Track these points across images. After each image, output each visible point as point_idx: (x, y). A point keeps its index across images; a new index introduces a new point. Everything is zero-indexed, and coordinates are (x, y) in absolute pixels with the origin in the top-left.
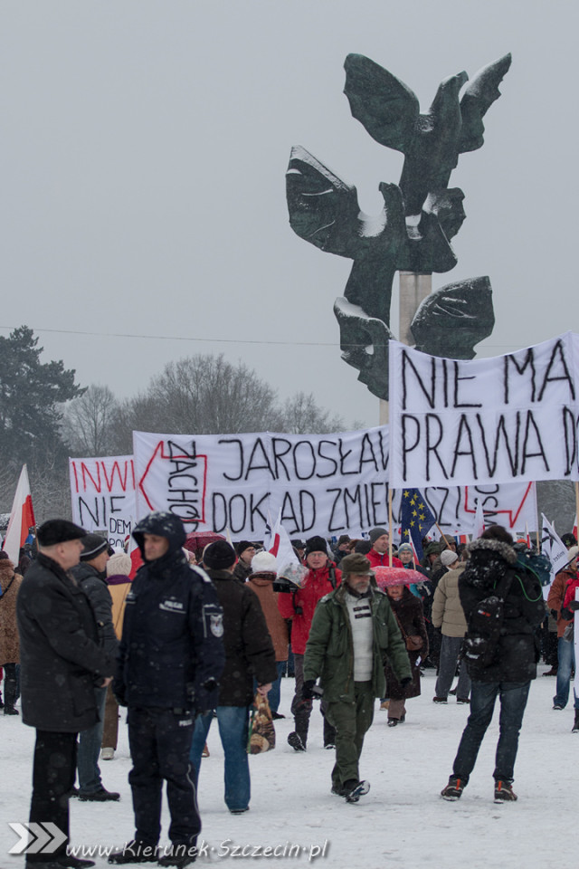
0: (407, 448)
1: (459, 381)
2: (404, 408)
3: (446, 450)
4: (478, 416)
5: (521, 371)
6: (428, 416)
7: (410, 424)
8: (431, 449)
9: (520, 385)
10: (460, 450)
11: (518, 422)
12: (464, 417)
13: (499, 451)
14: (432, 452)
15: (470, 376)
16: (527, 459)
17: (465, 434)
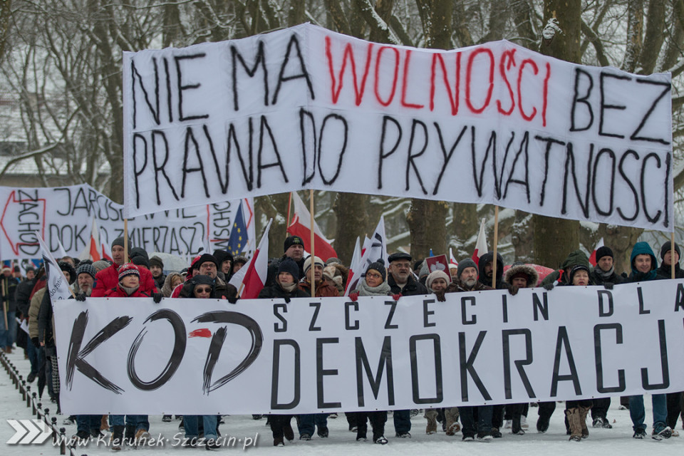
1: (184, 92)
3: (174, 169)
4: (205, 128)
5: (251, 74)
6: (154, 132)
8: (159, 169)
9: (251, 89)
10: (188, 167)
11: (251, 130)
12: (189, 131)
13: (230, 164)
14: (160, 173)
15: (195, 83)
16: (263, 170)
17: (192, 149)
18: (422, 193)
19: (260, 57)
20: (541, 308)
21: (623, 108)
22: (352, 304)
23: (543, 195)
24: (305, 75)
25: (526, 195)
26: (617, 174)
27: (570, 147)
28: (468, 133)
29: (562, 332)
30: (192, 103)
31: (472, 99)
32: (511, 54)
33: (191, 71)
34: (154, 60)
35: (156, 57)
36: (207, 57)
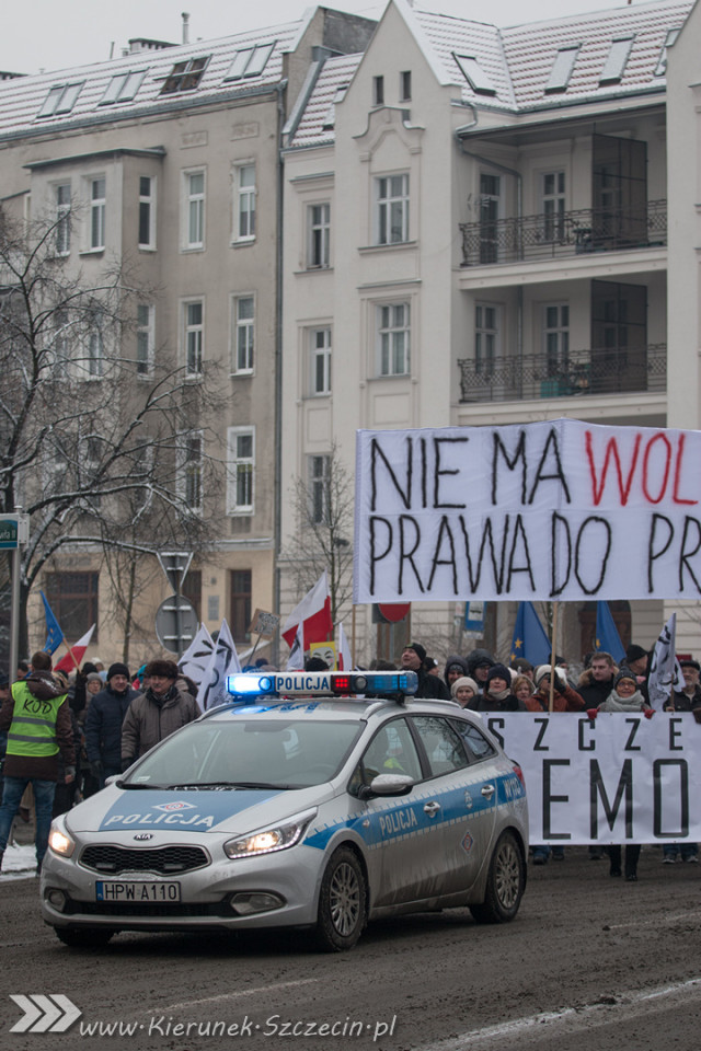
0: (377, 555)
1: (440, 477)
2: (373, 509)
3: (423, 559)
4: (461, 519)
5: (511, 466)
6: (402, 518)
7: (380, 527)
8: (406, 556)
9: (510, 482)
10: (440, 558)
11: (506, 529)
12: (445, 519)
14: (406, 561)
15: (453, 469)
16: (514, 575)
17: (446, 540)
19: (521, 449)
22: (587, 721)
24: (560, 476)
30: (449, 490)
33: (451, 455)
34: (409, 440)
35: (412, 436)
36: (469, 442)
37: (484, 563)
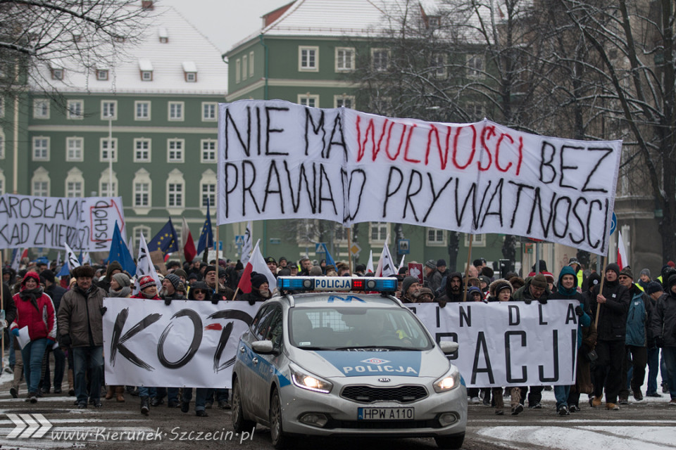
0: (229, 189)
1: (270, 134)
2: (226, 157)
3: (258, 190)
4: (285, 162)
5: (316, 132)
6: (245, 162)
7: (231, 170)
8: (247, 189)
9: (316, 141)
10: (270, 189)
11: (314, 172)
12: (273, 163)
14: (247, 192)
15: (280, 128)
16: (322, 202)
17: (274, 177)
18: (415, 221)
19: (322, 122)
20: (466, 318)
21: (576, 168)
23: (513, 221)
24: (344, 144)
25: (499, 222)
26: (571, 213)
27: (538, 191)
28: (453, 183)
29: (481, 335)
30: (276, 143)
31: (457, 158)
32: (492, 130)
33: (277, 119)
34: (248, 108)
35: (250, 106)
36: (290, 111)
37: (302, 192)
